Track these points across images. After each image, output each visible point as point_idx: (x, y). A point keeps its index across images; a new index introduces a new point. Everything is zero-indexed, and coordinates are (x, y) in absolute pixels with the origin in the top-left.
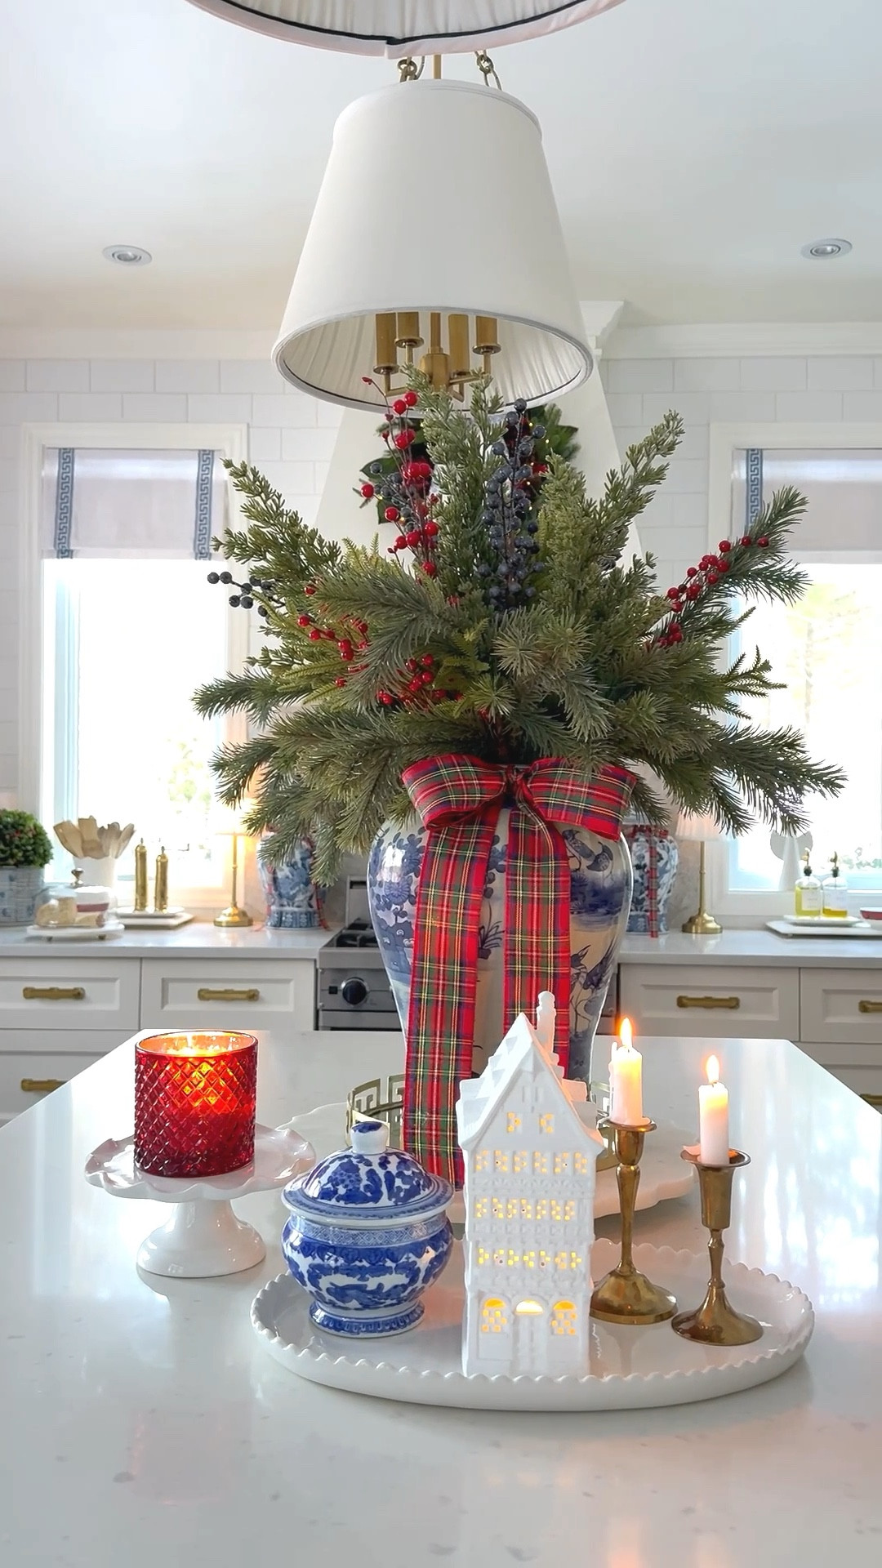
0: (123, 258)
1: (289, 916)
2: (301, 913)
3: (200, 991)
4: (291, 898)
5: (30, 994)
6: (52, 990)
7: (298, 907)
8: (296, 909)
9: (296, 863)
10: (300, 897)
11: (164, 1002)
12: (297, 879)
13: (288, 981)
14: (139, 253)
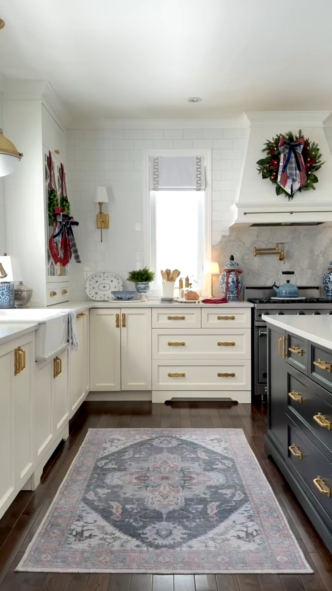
0: (193, 101)
1: (231, 297)
2: (235, 296)
3: (218, 317)
4: (232, 292)
5: (170, 318)
6: (176, 317)
7: (234, 294)
8: (233, 295)
9: (234, 281)
10: (235, 292)
11: (208, 320)
12: (234, 286)
13: (243, 314)
14: (197, 99)
